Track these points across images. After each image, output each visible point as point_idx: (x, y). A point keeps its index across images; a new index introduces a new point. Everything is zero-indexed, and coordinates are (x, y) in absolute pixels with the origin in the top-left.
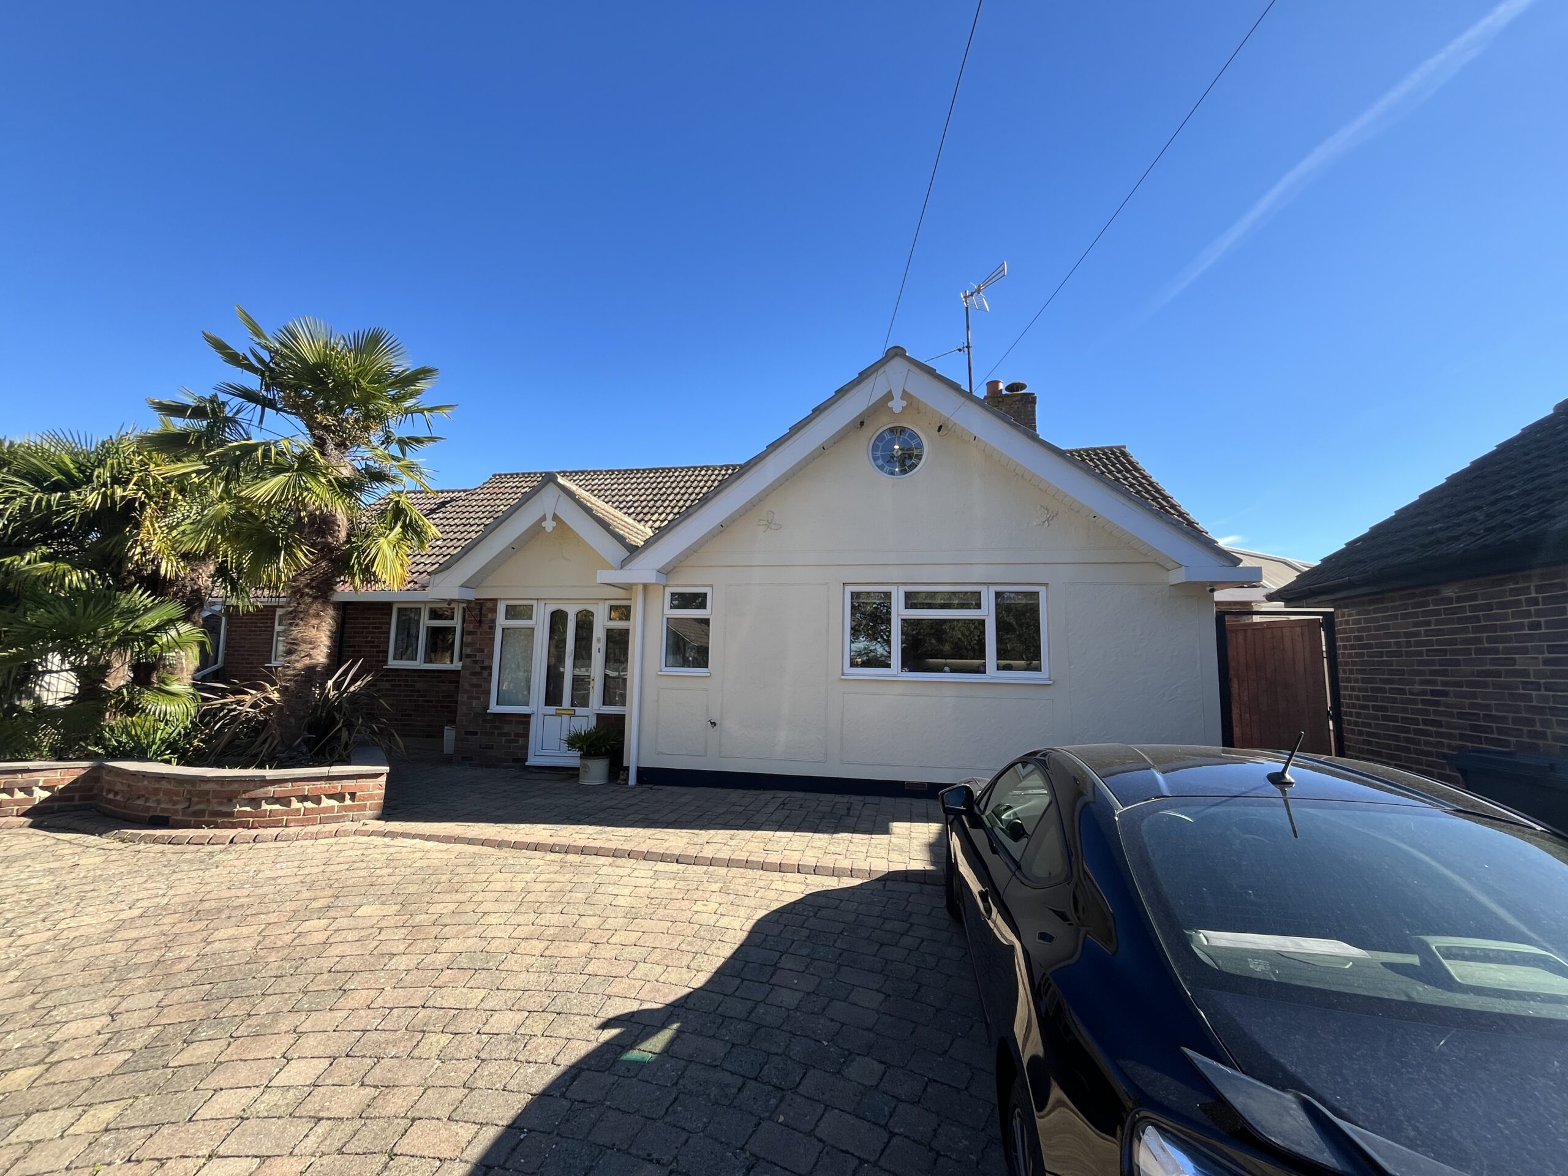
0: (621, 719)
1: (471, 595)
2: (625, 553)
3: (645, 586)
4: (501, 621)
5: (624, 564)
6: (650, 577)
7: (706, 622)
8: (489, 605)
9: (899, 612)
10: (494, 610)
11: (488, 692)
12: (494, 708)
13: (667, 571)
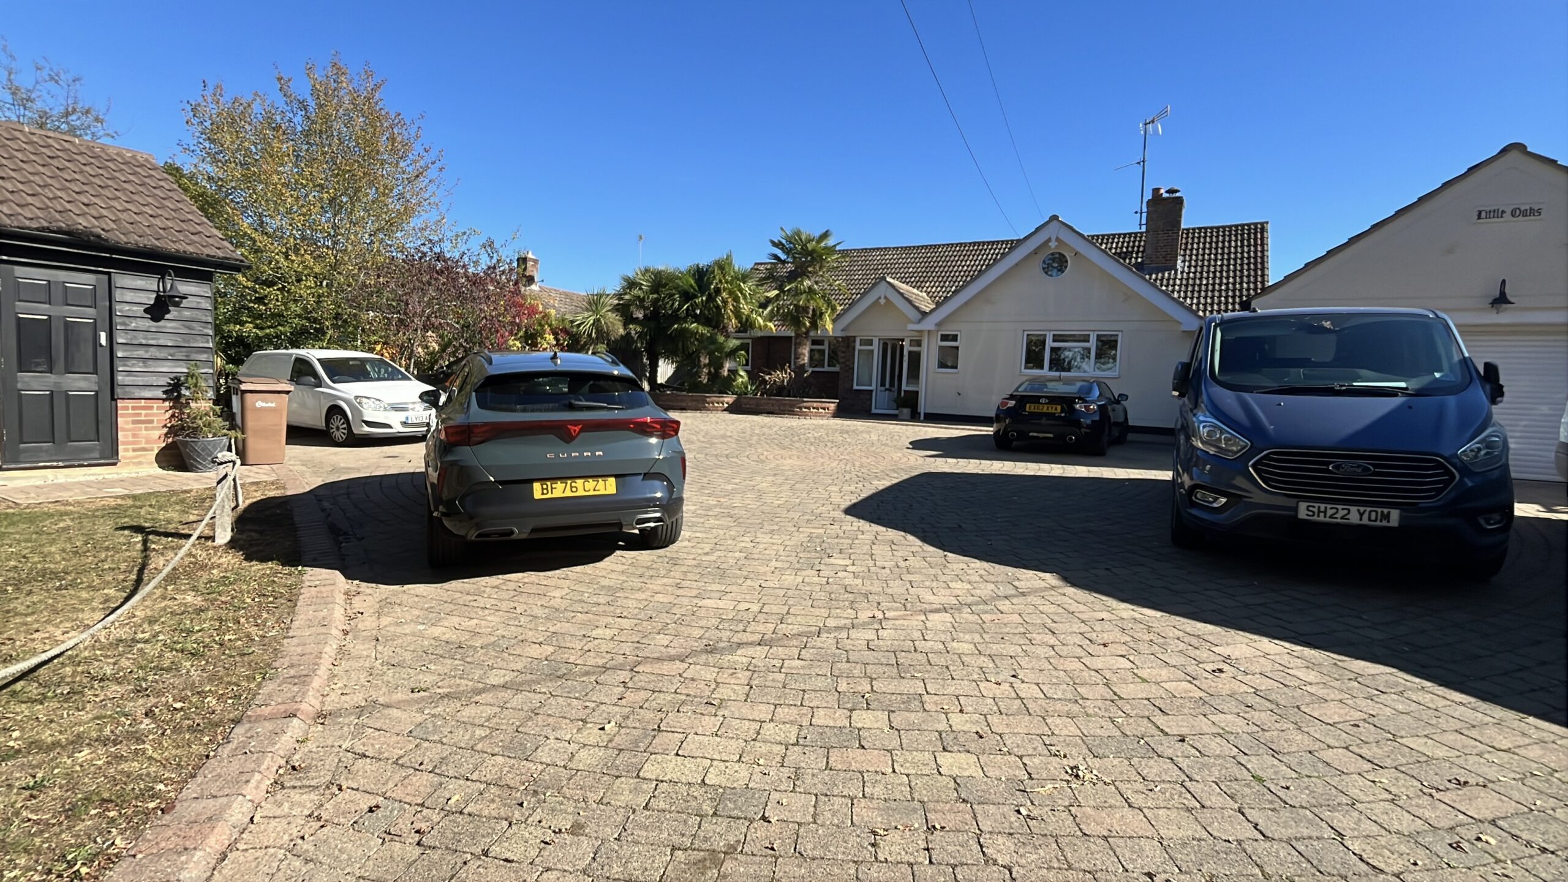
0: (917, 392)
1: (844, 334)
2: (919, 316)
3: (929, 331)
4: (858, 347)
5: (920, 321)
6: (932, 327)
7: (957, 348)
8: (852, 339)
9: (1050, 343)
10: (854, 341)
11: (852, 380)
12: (855, 387)
13: (939, 325)
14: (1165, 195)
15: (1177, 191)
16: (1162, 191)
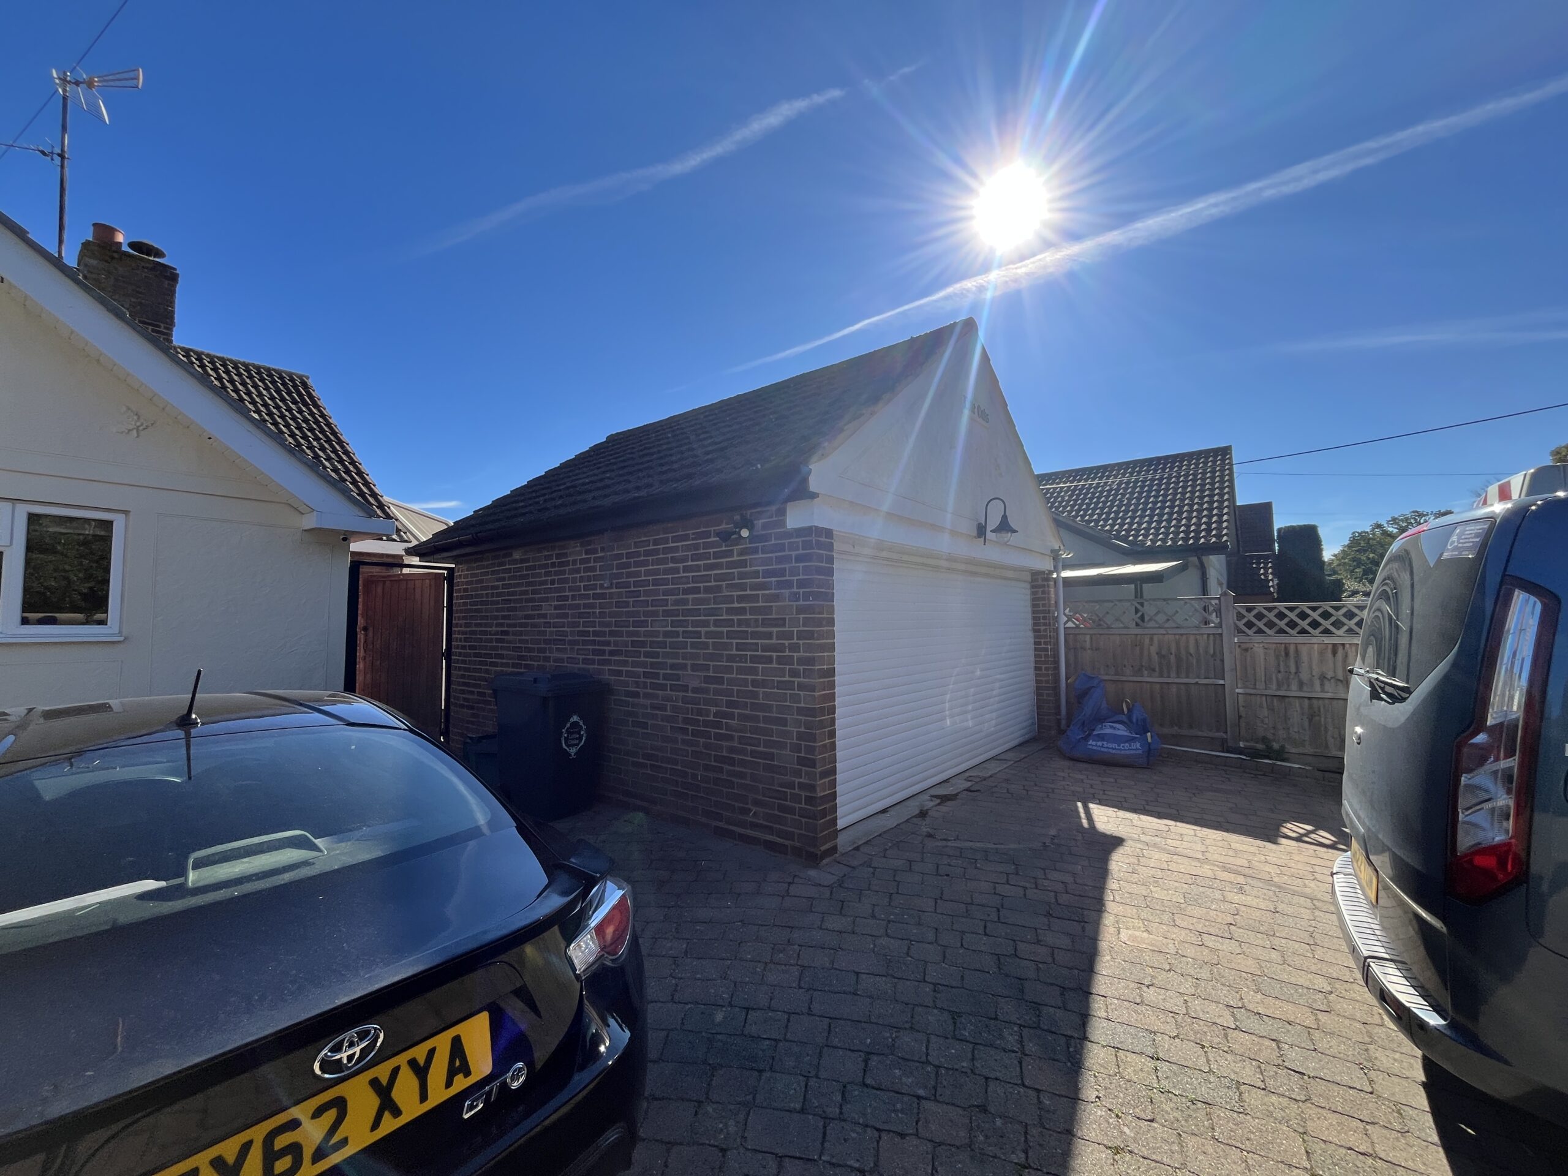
14: (125, 248)
15: (159, 254)
16: (120, 238)
